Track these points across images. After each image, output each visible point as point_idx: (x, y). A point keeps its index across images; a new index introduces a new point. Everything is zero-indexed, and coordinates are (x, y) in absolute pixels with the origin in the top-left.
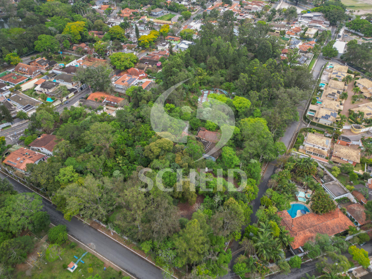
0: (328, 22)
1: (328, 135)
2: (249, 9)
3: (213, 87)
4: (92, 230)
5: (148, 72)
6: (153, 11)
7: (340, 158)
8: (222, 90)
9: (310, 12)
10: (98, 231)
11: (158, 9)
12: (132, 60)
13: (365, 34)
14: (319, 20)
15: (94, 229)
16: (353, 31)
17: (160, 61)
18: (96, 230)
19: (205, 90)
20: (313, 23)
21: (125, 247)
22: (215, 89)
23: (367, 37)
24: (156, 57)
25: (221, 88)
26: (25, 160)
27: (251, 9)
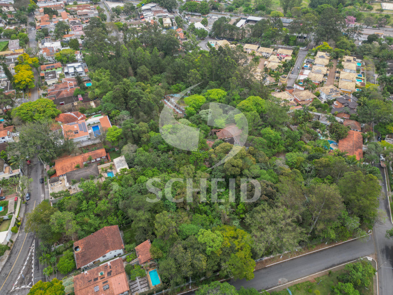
1: (278, 90)
4: (263, 271)
5: (83, 112)
9: (144, 5)
10: (268, 267)
14: (158, 10)
15: (262, 269)
17: (77, 94)
20: (157, 13)
21: (300, 257)
22: (166, 97)
23: (204, 14)
24: (64, 93)
25: (171, 93)
26: (109, 282)
27: (87, 15)
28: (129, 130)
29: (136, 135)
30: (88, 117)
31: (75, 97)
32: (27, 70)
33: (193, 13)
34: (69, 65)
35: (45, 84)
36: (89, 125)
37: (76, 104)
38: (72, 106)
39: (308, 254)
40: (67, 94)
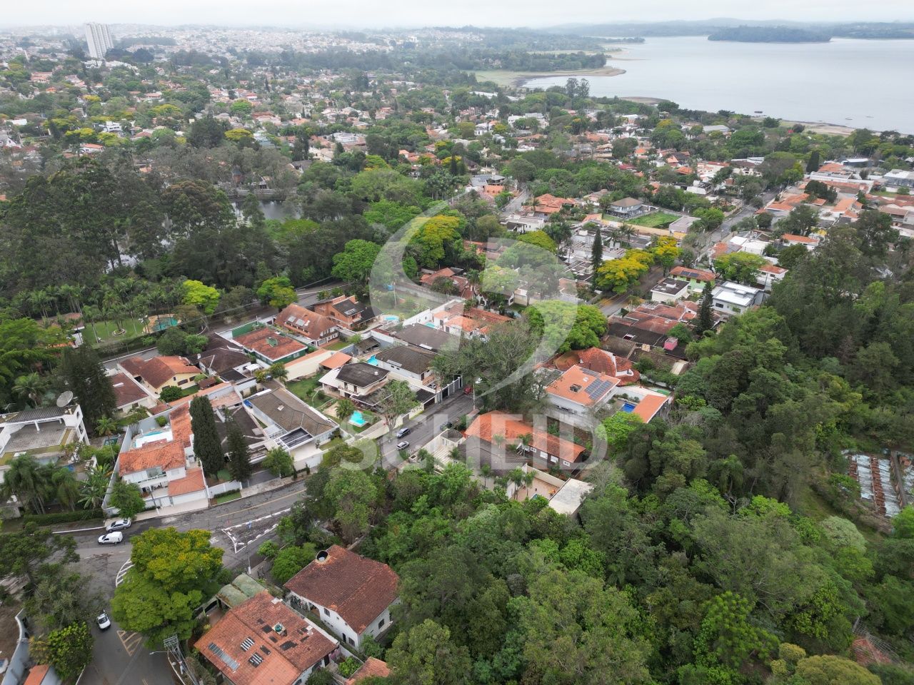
11: (630, 200)
12: (594, 324)
17: (673, 335)
19: (854, 450)
22: (894, 454)
24: (654, 323)
26: (267, 658)
28: (647, 438)
29: (655, 463)
30: (645, 384)
31: (665, 338)
32: (642, 262)
34: (729, 285)
35: (648, 296)
36: (625, 396)
37: (646, 348)
38: (635, 347)
40: (659, 328)
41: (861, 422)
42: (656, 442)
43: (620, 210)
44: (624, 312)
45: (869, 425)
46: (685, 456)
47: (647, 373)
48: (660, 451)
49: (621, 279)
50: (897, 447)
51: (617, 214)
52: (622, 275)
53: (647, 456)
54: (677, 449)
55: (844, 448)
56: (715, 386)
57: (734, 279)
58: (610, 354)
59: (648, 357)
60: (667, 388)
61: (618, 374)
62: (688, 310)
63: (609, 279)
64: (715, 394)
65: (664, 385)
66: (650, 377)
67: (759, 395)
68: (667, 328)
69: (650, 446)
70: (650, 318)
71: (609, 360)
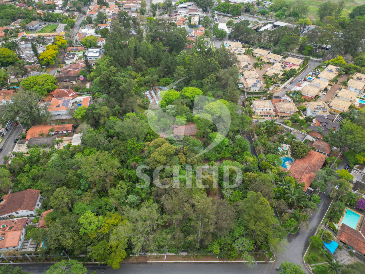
0: (201, 9)
1: (264, 98)
2: (128, 8)
3: (151, 87)
4: (142, 265)
5: (77, 90)
6: (28, 25)
7: (284, 112)
8: (160, 87)
9: (183, 3)
10: (149, 263)
11: (33, 22)
12: (52, 80)
13: (233, 15)
14: (193, 8)
15: (143, 263)
16: (223, 14)
17: (81, 75)
18: (146, 263)
19: (145, 91)
20: (191, 11)
21: (185, 263)
22: (154, 88)
23: (235, 16)
24: (72, 72)
25: (159, 85)
26: (6, 235)
27: (131, 8)
28: (91, 111)
29: (97, 117)
30: (80, 95)
31: (79, 76)
32: (55, 50)
33: (225, 14)
34: (90, 50)
35: (64, 63)
36: (76, 102)
37: (74, 82)
38: (70, 84)
39: (194, 262)
40: (74, 74)
41: (143, 83)
42: (94, 111)
43: (32, 28)
44: (59, 72)
45: (145, 83)
46: (104, 112)
47: (79, 91)
48: (96, 113)
49: (51, 59)
50: (154, 86)
51: (31, 30)
52: (50, 57)
53: (93, 117)
54: (101, 111)
55: (142, 91)
56: (102, 87)
57: (90, 47)
58: (63, 89)
59: (77, 86)
60: (88, 94)
61: (70, 95)
62: (81, 64)
63: (46, 61)
64: (103, 90)
65: (86, 93)
66: (81, 92)
67: (115, 85)
68: (77, 73)
69: (93, 113)
70: (70, 71)
71: (64, 91)
